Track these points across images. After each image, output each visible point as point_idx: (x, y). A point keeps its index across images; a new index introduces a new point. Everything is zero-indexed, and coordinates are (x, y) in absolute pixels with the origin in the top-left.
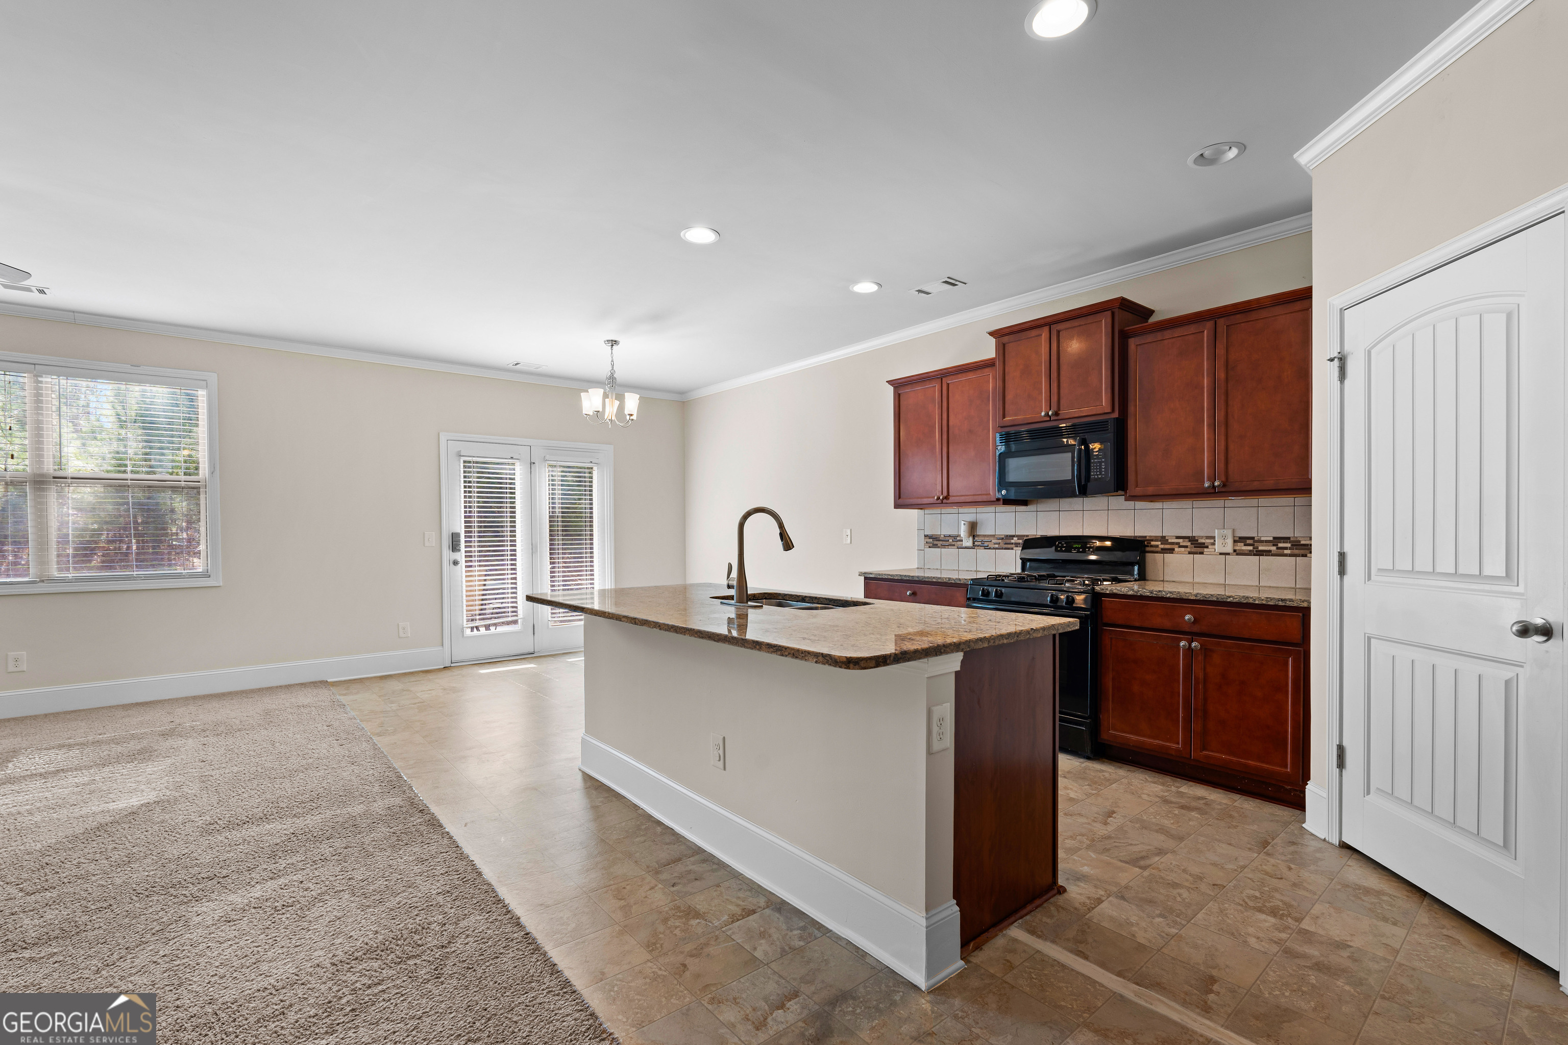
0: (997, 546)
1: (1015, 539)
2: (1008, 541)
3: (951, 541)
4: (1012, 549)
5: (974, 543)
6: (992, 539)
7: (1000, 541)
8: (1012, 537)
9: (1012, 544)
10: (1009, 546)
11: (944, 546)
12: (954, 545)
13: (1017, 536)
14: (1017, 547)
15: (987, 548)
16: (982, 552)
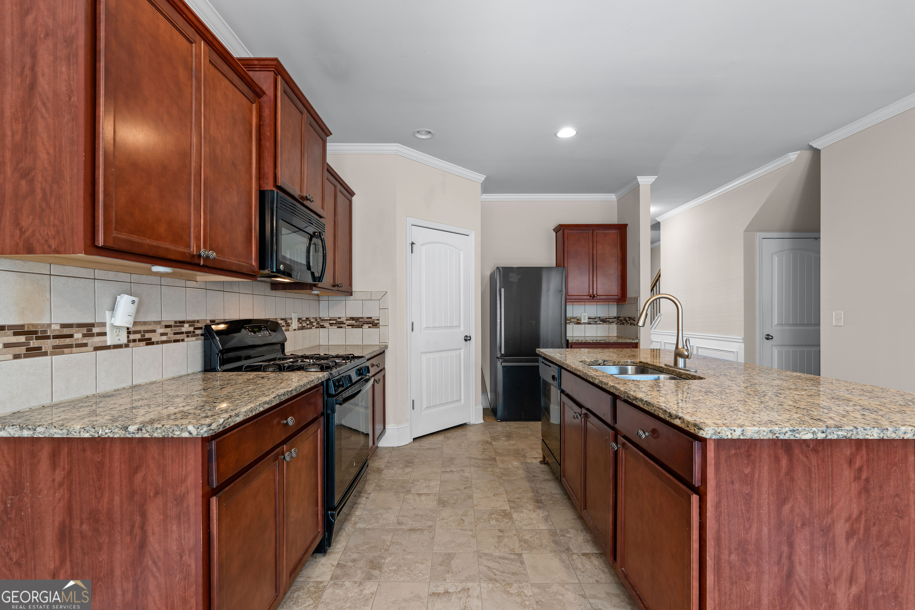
0: (164, 338)
1: (186, 325)
2: (177, 330)
3: (78, 336)
4: (183, 340)
5: (128, 337)
6: (159, 326)
7: (168, 330)
8: (182, 323)
9: (182, 333)
10: (178, 337)
11: (58, 349)
12: (85, 345)
13: (188, 322)
14: (188, 336)
15: (149, 342)
16: (142, 349)
